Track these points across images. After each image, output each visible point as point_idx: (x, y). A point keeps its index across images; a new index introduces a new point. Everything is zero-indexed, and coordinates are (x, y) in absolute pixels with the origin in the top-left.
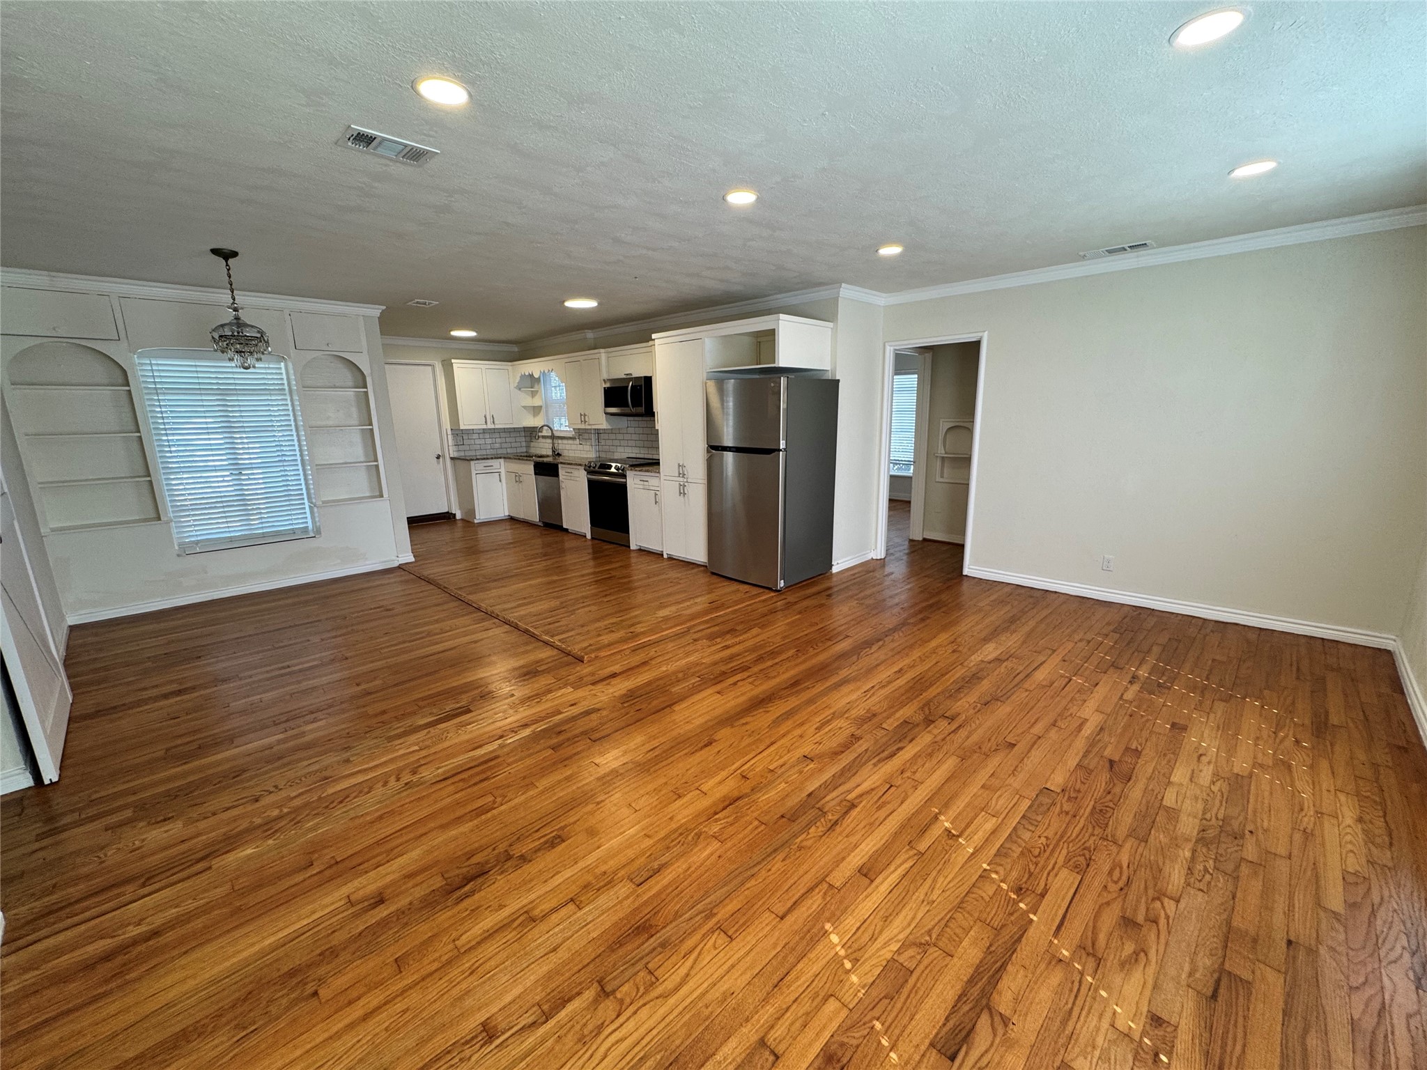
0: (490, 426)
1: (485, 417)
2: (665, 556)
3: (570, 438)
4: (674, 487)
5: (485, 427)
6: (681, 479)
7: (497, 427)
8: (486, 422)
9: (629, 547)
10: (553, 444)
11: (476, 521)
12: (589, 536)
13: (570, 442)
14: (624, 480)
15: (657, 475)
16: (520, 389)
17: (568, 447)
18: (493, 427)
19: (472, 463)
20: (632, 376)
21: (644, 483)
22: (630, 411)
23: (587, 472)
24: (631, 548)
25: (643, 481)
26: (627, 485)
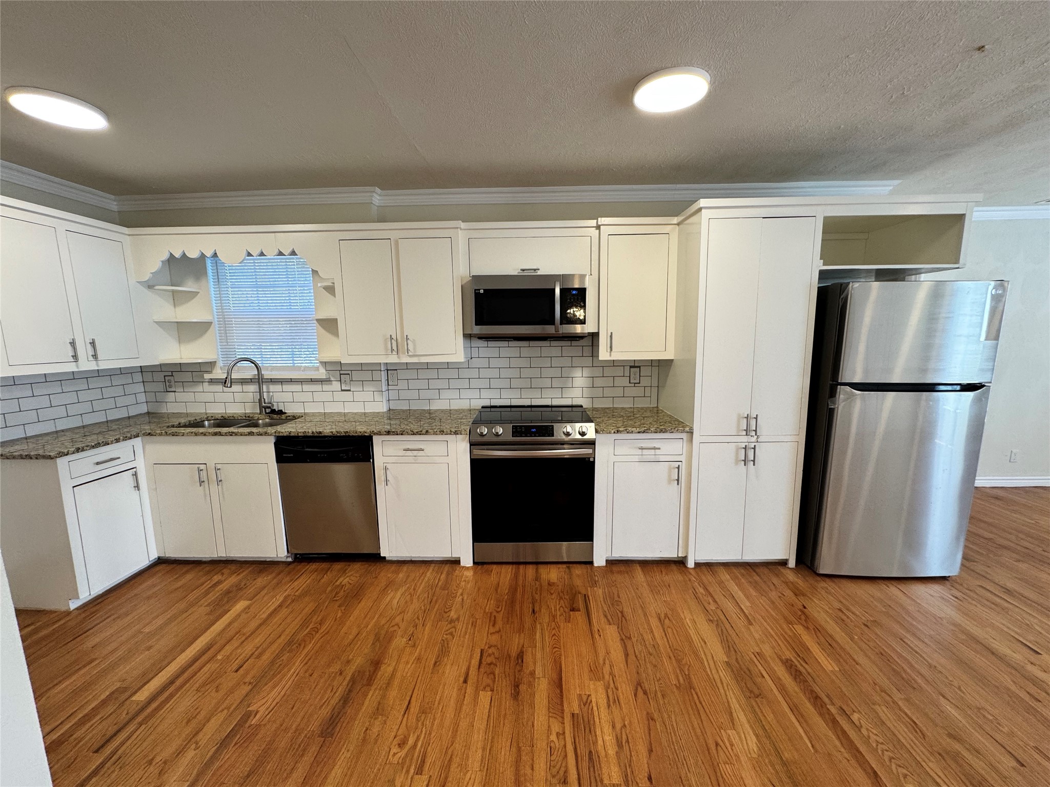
0: (86, 364)
1: (73, 344)
2: (691, 564)
3: (321, 381)
4: (728, 452)
5: (71, 368)
6: (746, 439)
7: (103, 366)
8: (75, 357)
9: (591, 563)
10: (260, 392)
11: (73, 605)
12: (467, 561)
13: (318, 387)
15: (684, 436)
16: (150, 287)
17: (299, 397)
18: (92, 366)
19: (62, 462)
20: (539, 273)
21: (645, 452)
22: (556, 330)
23: (471, 445)
24: (596, 564)
25: (642, 449)
26: (594, 458)
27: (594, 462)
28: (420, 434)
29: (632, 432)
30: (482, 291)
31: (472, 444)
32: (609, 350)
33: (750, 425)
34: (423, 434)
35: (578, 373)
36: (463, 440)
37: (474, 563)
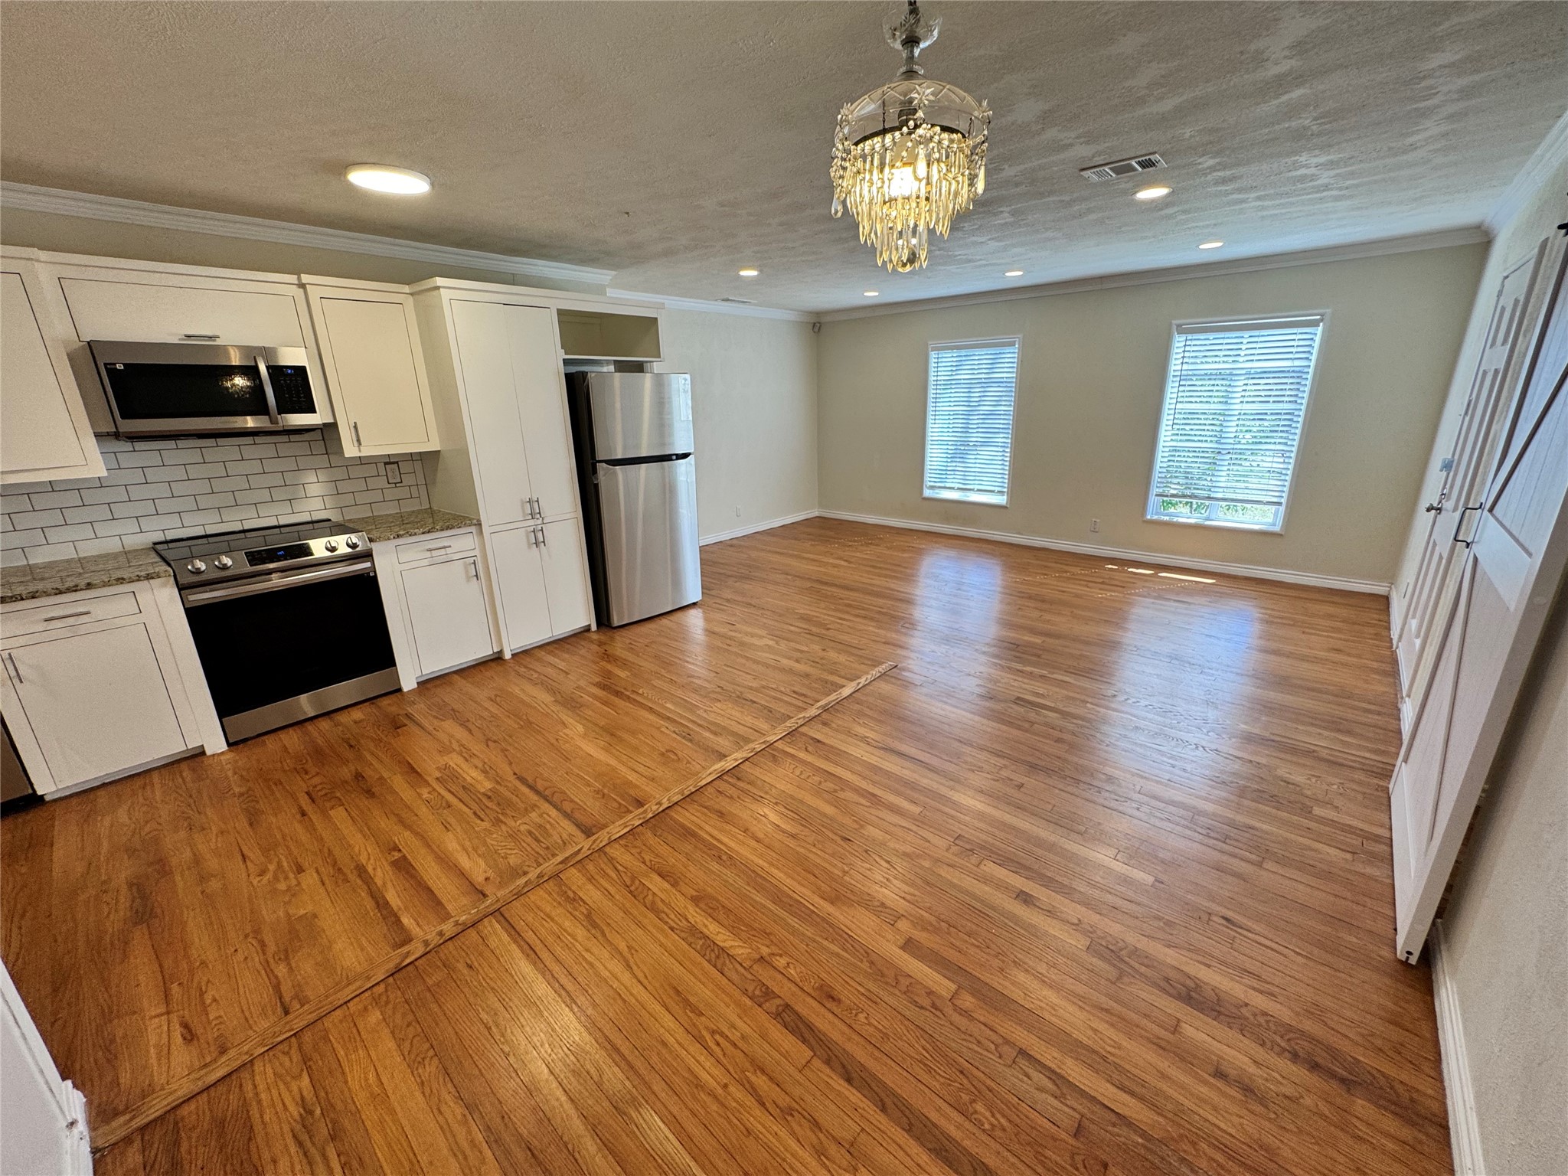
2: (508, 656)
4: (518, 539)
6: (532, 522)
9: (400, 690)
12: (215, 742)
14: (368, 565)
15: (473, 529)
20: (218, 342)
21: (434, 553)
22: (273, 421)
23: (180, 590)
24: (405, 689)
25: (431, 550)
26: (375, 572)
27: (375, 576)
28: (76, 591)
29: (415, 534)
30: (120, 367)
31: (181, 588)
32: (356, 444)
33: (533, 509)
34: (81, 590)
35: (311, 477)
36: (164, 585)
37: (229, 744)
